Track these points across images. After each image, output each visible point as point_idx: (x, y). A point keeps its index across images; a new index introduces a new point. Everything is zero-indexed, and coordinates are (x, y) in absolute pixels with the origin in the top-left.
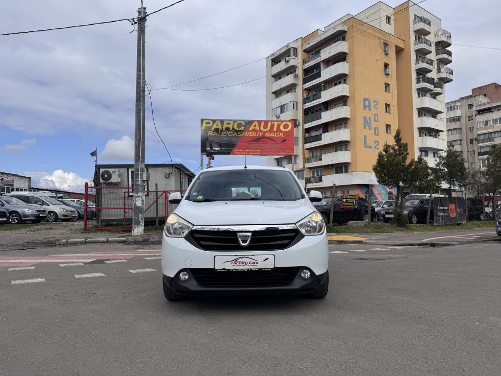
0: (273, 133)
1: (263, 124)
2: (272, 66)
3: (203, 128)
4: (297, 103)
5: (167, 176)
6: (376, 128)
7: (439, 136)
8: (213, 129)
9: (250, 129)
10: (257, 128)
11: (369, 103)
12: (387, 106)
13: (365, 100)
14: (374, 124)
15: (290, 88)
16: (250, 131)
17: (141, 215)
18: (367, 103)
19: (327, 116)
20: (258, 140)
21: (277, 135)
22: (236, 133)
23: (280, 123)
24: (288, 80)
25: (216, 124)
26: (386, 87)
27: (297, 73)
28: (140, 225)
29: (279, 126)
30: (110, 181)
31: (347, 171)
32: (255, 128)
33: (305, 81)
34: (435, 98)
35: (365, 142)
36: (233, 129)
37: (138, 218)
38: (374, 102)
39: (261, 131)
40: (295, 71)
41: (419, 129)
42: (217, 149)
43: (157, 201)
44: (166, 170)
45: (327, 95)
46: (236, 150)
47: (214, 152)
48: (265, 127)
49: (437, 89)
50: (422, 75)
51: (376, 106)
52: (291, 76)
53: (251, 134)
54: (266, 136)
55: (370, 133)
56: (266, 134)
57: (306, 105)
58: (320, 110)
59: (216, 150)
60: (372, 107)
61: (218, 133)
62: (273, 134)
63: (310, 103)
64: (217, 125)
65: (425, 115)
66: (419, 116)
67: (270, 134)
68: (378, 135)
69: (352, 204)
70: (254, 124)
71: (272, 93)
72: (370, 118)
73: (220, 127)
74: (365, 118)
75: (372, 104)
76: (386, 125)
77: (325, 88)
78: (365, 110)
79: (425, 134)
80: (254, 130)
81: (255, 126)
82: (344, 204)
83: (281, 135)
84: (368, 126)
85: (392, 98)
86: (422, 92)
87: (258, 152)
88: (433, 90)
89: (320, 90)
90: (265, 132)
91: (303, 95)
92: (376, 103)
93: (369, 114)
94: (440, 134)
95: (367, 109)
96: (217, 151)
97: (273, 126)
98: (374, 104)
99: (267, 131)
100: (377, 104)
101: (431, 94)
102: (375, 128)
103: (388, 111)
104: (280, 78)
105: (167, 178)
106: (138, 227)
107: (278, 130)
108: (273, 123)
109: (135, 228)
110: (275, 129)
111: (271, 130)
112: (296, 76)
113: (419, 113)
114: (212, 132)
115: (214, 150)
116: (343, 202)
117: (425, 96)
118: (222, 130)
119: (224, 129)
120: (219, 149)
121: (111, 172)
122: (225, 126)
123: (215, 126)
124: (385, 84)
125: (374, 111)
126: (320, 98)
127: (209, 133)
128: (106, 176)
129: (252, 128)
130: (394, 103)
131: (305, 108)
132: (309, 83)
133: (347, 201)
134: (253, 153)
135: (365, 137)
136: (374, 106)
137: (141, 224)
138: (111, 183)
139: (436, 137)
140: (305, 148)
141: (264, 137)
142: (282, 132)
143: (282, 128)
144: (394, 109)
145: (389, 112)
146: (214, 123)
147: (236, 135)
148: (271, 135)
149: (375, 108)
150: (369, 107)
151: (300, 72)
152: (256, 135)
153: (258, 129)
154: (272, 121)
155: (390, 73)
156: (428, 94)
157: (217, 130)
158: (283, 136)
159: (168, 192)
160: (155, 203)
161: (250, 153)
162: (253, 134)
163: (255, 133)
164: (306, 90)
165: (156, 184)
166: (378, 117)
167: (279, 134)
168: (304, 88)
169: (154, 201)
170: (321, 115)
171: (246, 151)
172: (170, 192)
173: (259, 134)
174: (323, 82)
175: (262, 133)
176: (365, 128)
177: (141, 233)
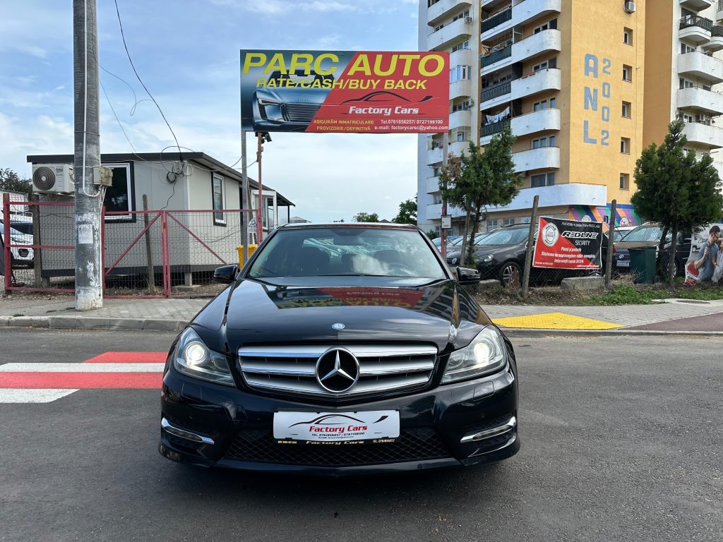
0: (401, 81)
1: (379, 58)
2: (429, 6)
3: (246, 71)
4: (469, 68)
5: (172, 179)
6: (606, 108)
7: (713, 122)
9: (351, 73)
10: (366, 69)
11: (596, 64)
12: (627, 69)
13: (588, 57)
14: (602, 101)
15: (459, 43)
16: (351, 77)
17: (91, 264)
18: (591, 62)
19: (520, 89)
20: (367, 97)
21: (411, 85)
22: (318, 80)
23: (418, 57)
24: (454, 29)
25: (273, 61)
26: (626, 35)
27: (471, 15)
28: (89, 285)
29: (415, 64)
30: (51, 190)
31: (551, 183)
32: (361, 69)
33: (484, 28)
34: (710, 55)
35: (586, 132)
36: (313, 72)
37: (85, 270)
38: (604, 62)
39: (374, 77)
40: (467, 13)
41: (680, 109)
42: (276, 118)
43: (147, 232)
44: (169, 166)
45: (521, 51)
46: (319, 122)
47: (271, 124)
48: (385, 66)
49: (717, 38)
50: (691, 13)
51: (606, 70)
52: (461, 22)
53: (353, 84)
54: (386, 88)
55: (593, 117)
56: (386, 84)
57: (485, 68)
58: (509, 77)
59: (274, 122)
60: (600, 71)
61: (278, 82)
62: (401, 84)
63: (491, 66)
64: (277, 64)
65: (691, 86)
66: (681, 87)
67: (395, 84)
68: (607, 120)
72: (595, 91)
73: (282, 67)
74: (587, 89)
75: (601, 65)
76: (623, 102)
77: (518, 39)
78: (588, 75)
79: (690, 118)
80: (360, 75)
81: (361, 65)
83: (421, 85)
84: (592, 104)
85: (636, 55)
86: (689, 44)
87: (366, 125)
88: (708, 41)
89: (510, 43)
90: (383, 79)
91: (480, 51)
92: (607, 63)
93: (594, 84)
94: (715, 118)
95: (591, 73)
96: (278, 122)
97: (401, 64)
98: (605, 65)
99: (390, 77)
100: (609, 66)
101: (705, 49)
102: (604, 108)
103: (627, 78)
104: (442, 27)
105: (172, 182)
106: (86, 291)
107: (415, 73)
108: (402, 57)
109: (79, 291)
110: (406, 72)
111: (398, 75)
112: (469, 21)
113: (681, 82)
114: (265, 80)
115: (270, 121)
117: (693, 51)
118: (287, 76)
120: (281, 118)
121: (55, 172)
122: (295, 65)
123: (271, 67)
124: (626, 29)
125: (603, 78)
126: (510, 55)
127: (259, 83)
128: (44, 179)
129: (355, 68)
130: (638, 64)
131: (482, 75)
132: (491, 31)
134: (358, 129)
135: (586, 123)
136: (604, 68)
137: (92, 283)
138: (54, 195)
139: (709, 125)
140: (481, 144)
141: (381, 92)
142: (422, 78)
143: (422, 70)
144: (639, 76)
145: (630, 80)
146: (269, 60)
147: (319, 85)
148: (398, 86)
149: (604, 72)
150: (595, 70)
151: (475, 14)
152: (365, 85)
153: (368, 73)
154: (399, 53)
155: (635, 10)
156: (699, 48)
157: (275, 75)
158: (424, 88)
159: (167, 212)
160: (144, 236)
161: (350, 129)
162: (357, 84)
163: (362, 81)
164: (485, 43)
165: (145, 197)
166: (609, 88)
167: (415, 82)
168: (482, 40)
169: (140, 232)
170: (510, 86)
171: (341, 122)
172: (173, 214)
173: (371, 83)
174: (515, 27)
175: (379, 81)
176: (586, 107)
177: (94, 305)
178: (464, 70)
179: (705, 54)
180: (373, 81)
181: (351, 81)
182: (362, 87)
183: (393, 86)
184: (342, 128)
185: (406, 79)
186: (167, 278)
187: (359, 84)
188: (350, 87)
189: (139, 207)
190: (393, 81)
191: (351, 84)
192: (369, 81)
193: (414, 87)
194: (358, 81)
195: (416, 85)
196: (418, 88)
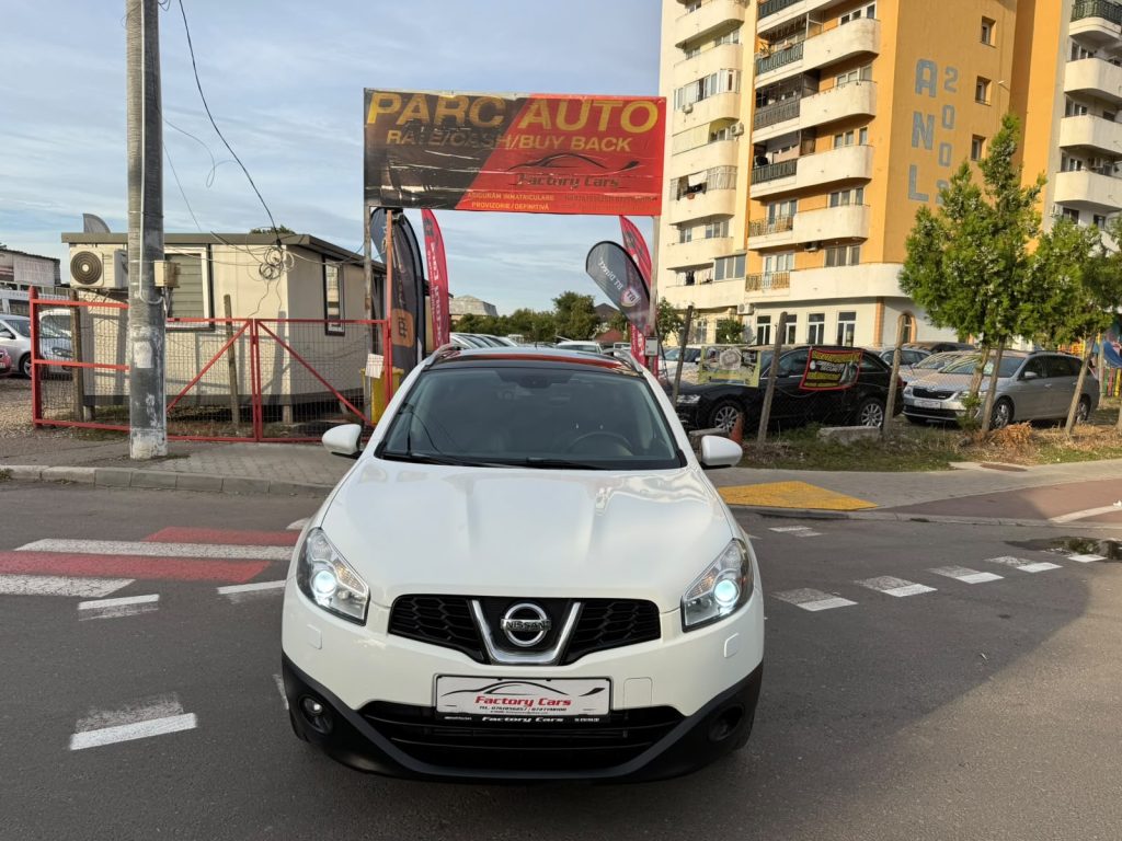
0: (595, 139)
1: (563, 110)
3: (372, 119)
4: (739, 73)
6: (947, 145)
7: (1116, 170)
8: (401, 121)
9: (524, 124)
10: (545, 120)
11: (933, 75)
12: (982, 82)
13: (922, 64)
14: (941, 134)
15: (724, 32)
16: (523, 132)
17: (151, 397)
18: (927, 72)
19: (816, 109)
20: (545, 161)
21: (609, 144)
22: (475, 135)
23: (620, 104)
25: (411, 106)
26: (984, 28)
28: (149, 426)
29: (616, 113)
30: (98, 284)
31: (855, 261)
32: (538, 120)
33: (765, 10)
34: (1117, 64)
35: (912, 183)
36: (468, 122)
37: (144, 404)
38: (947, 73)
39: (556, 131)
41: (1064, 150)
42: (413, 189)
43: (231, 347)
45: (818, 51)
46: (476, 195)
47: (407, 198)
48: (573, 115)
51: (950, 84)
53: (525, 142)
54: (572, 147)
55: (925, 159)
56: (574, 143)
57: (762, 76)
58: (799, 91)
59: (409, 193)
60: (940, 86)
61: (417, 138)
62: (594, 144)
63: (772, 73)
64: (416, 110)
65: (1084, 112)
66: (1068, 113)
67: (586, 143)
68: (947, 164)
69: (836, 377)
70: (534, 107)
71: (678, 46)
72: (931, 118)
73: (424, 114)
75: (942, 77)
76: (975, 137)
77: (815, 31)
78: (920, 93)
79: (1079, 164)
80: (534, 129)
81: (538, 114)
82: (813, 376)
83: (623, 144)
84: (925, 140)
85: (999, 62)
86: (1085, 45)
87: (544, 202)
88: (1116, 41)
89: (802, 36)
90: (569, 136)
91: (756, 49)
92: (952, 74)
93: (929, 106)
94: (1120, 165)
95: (926, 91)
96: (417, 194)
97: (595, 113)
98: (946, 77)
99: (577, 133)
100: (954, 79)
101: (1110, 53)
102: (942, 145)
103: (982, 97)
104: (698, 6)
105: (265, 277)
106: (144, 434)
107: (615, 129)
108: (597, 104)
109: (135, 435)
110: (603, 126)
111: (591, 130)
113: (1069, 105)
114: (399, 133)
115: (404, 192)
116: (810, 370)
117: (1090, 55)
118: (431, 126)
119: (438, 121)
120: (421, 189)
121: (101, 258)
122: (442, 111)
123: (408, 114)
124: (984, 19)
125: (944, 97)
126: (801, 57)
127: (390, 137)
128: (86, 268)
129: (528, 120)
130: (1002, 80)
131: (757, 86)
132: (774, 17)
133: (818, 368)
134: (530, 207)
135: (913, 168)
136: (947, 82)
137: (153, 423)
138: (100, 291)
139: (1109, 174)
140: (752, 196)
141: (564, 153)
142: (624, 134)
143: (625, 123)
145: (986, 102)
146: (404, 106)
147: (476, 142)
148: (590, 146)
149: (947, 88)
150: (932, 88)
152: (542, 143)
153: (547, 125)
154: (593, 98)
156: (1101, 52)
157: (413, 127)
158: (627, 148)
159: (258, 322)
160: (225, 353)
161: (520, 206)
162: (531, 141)
163: (539, 137)
164: (764, 35)
165: (227, 299)
166: (953, 114)
167: (614, 141)
168: (760, 31)
169: (220, 348)
170: (798, 106)
171: (506, 196)
172: (266, 324)
173: (551, 140)
174: (810, 12)
175: (562, 138)
176: (915, 144)
177: (155, 453)
178: (730, 77)
179: (1110, 61)
180: (554, 138)
181: (523, 137)
182: (538, 147)
183: (583, 145)
184: (507, 206)
185: (601, 136)
186: (257, 413)
187: (534, 141)
188: (521, 146)
189: (220, 313)
190: (583, 139)
191: (522, 141)
192: (548, 138)
193: (613, 148)
194: (532, 137)
195: (616, 145)
196: (618, 149)
